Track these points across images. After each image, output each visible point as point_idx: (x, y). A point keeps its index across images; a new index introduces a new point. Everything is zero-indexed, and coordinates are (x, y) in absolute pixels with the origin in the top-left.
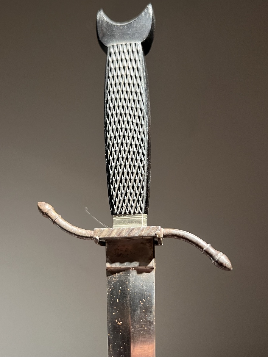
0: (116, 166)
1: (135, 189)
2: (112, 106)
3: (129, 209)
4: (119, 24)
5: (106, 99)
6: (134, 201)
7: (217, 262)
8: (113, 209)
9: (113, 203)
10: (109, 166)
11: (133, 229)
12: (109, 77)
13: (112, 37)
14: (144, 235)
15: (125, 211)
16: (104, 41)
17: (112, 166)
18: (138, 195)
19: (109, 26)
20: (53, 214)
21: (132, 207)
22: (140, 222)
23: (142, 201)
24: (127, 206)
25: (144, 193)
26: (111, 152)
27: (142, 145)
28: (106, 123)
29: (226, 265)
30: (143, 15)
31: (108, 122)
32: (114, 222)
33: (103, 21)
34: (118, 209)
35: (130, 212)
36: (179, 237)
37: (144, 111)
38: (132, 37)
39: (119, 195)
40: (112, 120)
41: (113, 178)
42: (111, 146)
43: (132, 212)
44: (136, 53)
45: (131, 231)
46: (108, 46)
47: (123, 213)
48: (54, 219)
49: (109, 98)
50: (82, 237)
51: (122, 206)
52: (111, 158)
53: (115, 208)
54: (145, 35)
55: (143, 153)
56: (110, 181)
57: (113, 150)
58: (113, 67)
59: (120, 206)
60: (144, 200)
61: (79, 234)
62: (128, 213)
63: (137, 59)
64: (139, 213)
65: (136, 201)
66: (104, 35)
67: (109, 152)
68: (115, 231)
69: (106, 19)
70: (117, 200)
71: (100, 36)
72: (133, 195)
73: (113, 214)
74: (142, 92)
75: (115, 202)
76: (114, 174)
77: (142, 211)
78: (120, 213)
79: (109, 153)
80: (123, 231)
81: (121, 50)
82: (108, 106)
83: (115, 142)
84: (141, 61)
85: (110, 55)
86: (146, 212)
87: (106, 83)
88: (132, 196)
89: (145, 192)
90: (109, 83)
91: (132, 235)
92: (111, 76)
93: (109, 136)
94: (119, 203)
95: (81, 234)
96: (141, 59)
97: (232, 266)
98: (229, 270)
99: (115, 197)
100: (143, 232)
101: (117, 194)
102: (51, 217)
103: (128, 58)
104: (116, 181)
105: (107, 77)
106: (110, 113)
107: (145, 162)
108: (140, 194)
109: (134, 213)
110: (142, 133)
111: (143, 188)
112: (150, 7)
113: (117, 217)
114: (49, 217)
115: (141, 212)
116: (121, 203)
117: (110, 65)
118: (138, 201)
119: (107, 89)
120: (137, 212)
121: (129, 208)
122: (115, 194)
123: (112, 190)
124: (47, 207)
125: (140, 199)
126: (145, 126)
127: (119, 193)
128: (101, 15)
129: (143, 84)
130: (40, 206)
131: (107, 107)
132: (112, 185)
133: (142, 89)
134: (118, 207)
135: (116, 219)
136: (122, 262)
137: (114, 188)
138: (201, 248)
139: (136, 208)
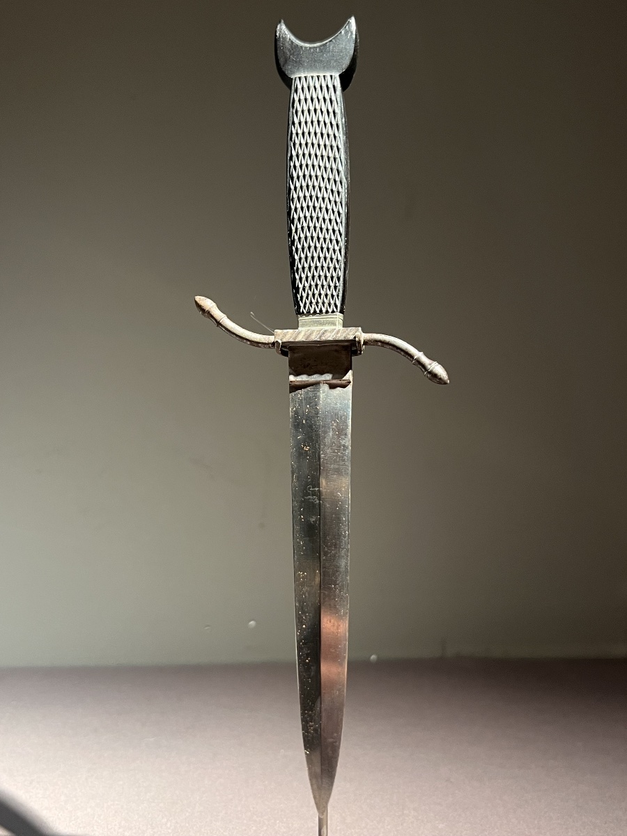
0: (303, 249)
1: (328, 280)
2: (298, 164)
3: (319, 307)
4: (307, 45)
5: (289, 155)
6: (326, 295)
7: (430, 373)
8: (299, 307)
9: (299, 299)
10: (294, 248)
11: (326, 331)
12: (293, 123)
13: (299, 64)
14: (340, 339)
15: (315, 309)
16: (288, 69)
17: (297, 249)
18: (332, 288)
19: (295, 47)
20: (217, 313)
21: (323, 303)
22: (334, 324)
23: (338, 296)
24: (317, 303)
25: (340, 285)
26: (296, 229)
27: (339, 221)
28: (290, 189)
29: (442, 377)
30: (343, 32)
31: (292, 187)
32: (300, 324)
33: (284, 39)
34: (305, 307)
35: (321, 311)
36: (384, 343)
37: (342, 173)
38: (327, 67)
39: (307, 288)
40: (298, 185)
41: (299, 264)
42: (296, 221)
43: (324, 310)
44: (332, 90)
45: (324, 333)
46: (293, 77)
47: (312, 312)
48: (218, 319)
49: (294, 154)
50: (256, 344)
51: (311, 303)
52: (296, 238)
53: (302, 305)
54: (346, 63)
55: (339, 231)
56: (295, 268)
57: (299, 226)
58: (300, 109)
59: (308, 302)
60: (341, 295)
61: (253, 340)
62: (318, 312)
63: (333, 98)
64: (333, 312)
65: (329, 296)
66: (286, 61)
67: (293, 229)
68: (303, 334)
69: (289, 36)
70: (305, 295)
71: (282, 61)
72: (325, 287)
73: (299, 313)
74: (340, 147)
75: (302, 297)
76: (300, 259)
77: (337, 309)
78: (309, 312)
79: (294, 231)
80: (312, 333)
81: (312, 85)
82: (292, 164)
83: (302, 215)
84: (339, 102)
85: (296, 91)
86: (341, 312)
87: (290, 132)
88: (325, 290)
89: (342, 285)
90: (294, 132)
91: (323, 338)
92: (296, 121)
93: (293, 207)
94: (307, 298)
95: (255, 340)
96: (338, 100)
97: (449, 379)
98: (445, 383)
99: (301, 290)
100: (339, 335)
101: (304, 286)
102: (215, 316)
103: (321, 97)
104: (303, 268)
105: (291, 123)
106: (295, 175)
107: (342, 244)
108: (335, 287)
109: (327, 312)
110: (339, 204)
111: (339, 279)
112: (353, 21)
113: (304, 317)
114: (212, 316)
115: (335, 310)
116: (309, 299)
117: (295, 106)
118: (333, 296)
119: (291, 140)
120: (330, 310)
121: (320, 305)
122: (301, 286)
123: (298, 281)
124: (208, 304)
125: (335, 293)
126: (343, 194)
127: (307, 285)
128: (283, 29)
129: (341, 135)
130: (198, 302)
131: (290, 166)
132: (298, 274)
133: (339, 143)
134: (305, 303)
135: (302, 319)
136: (309, 375)
137: (301, 279)
138: (411, 356)
139: (330, 305)
